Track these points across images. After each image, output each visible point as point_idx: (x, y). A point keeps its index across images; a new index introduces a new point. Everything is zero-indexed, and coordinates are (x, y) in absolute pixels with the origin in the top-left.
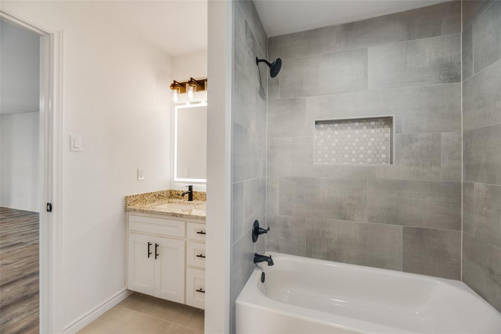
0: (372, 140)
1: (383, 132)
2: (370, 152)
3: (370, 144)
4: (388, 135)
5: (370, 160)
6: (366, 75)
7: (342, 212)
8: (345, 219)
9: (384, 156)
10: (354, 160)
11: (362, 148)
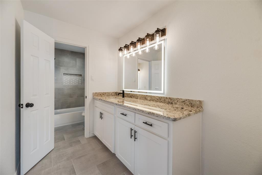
0: (78, 79)
1: (80, 78)
2: (77, 82)
3: (77, 80)
4: (81, 78)
5: (77, 84)
6: (76, 64)
7: (70, 96)
8: (71, 97)
9: (80, 83)
10: (73, 84)
11: (75, 81)
